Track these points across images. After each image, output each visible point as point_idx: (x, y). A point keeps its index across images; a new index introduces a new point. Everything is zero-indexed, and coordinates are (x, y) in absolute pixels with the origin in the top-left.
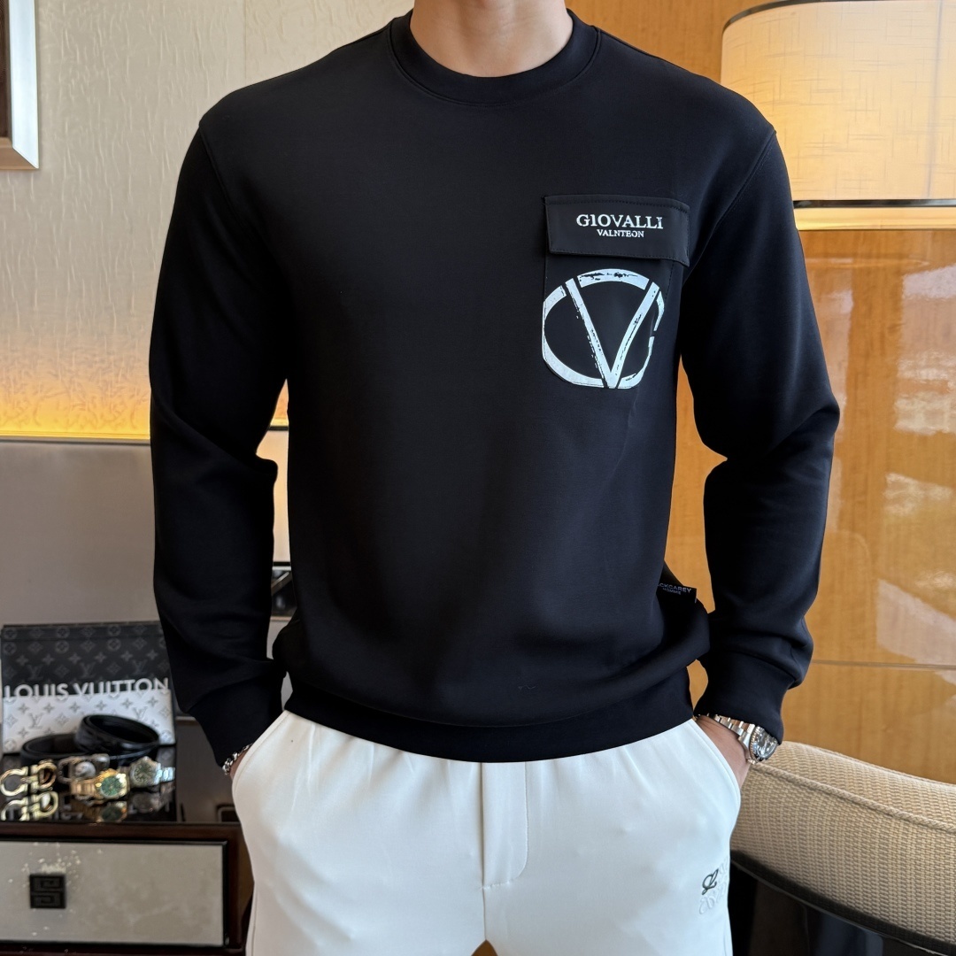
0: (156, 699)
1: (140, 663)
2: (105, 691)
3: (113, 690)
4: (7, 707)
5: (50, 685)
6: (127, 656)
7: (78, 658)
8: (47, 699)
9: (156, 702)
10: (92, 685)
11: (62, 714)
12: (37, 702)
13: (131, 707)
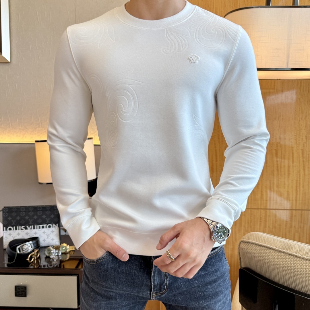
0: (54, 231)
1: (49, 219)
2: (37, 228)
3: (39, 228)
4: (4, 233)
5: (19, 226)
6: (44, 217)
7: (28, 218)
8: (18, 231)
9: (54, 232)
10: (33, 226)
11: (23, 236)
12: (14, 232)
13: (45, 233)
